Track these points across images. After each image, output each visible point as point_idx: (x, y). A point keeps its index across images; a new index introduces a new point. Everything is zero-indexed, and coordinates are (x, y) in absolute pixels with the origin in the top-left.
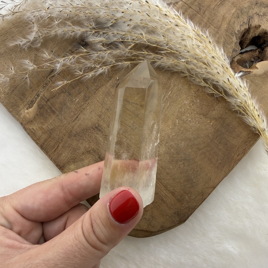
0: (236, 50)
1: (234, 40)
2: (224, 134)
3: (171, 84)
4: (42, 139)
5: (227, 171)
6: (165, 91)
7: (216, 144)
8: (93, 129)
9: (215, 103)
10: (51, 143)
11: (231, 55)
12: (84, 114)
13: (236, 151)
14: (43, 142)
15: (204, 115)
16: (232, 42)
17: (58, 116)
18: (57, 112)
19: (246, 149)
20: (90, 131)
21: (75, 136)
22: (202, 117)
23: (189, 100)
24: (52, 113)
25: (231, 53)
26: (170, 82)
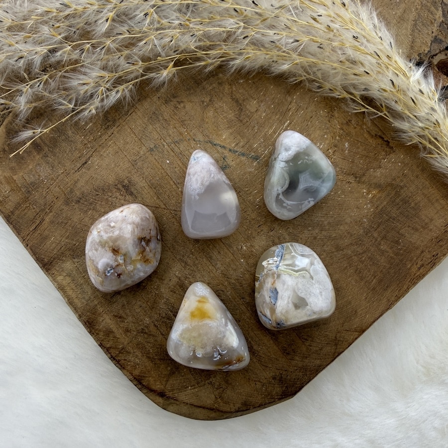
0: (441, 40)
1: (437, 17)
2: (394, 219)
3: (293, 104)
4: (10, 204)
5: (393, 299)
6: (278, 119)
7: (376, 240)
8: (118, 189)
9: (383, 153)
10: (29, 212)
11: (427, 50)
12: (101, 155)
13: (417, 259)
14: (12, 210)
15: (356, 178)
16: (433, 21)
17: (47, 156)
18: (46, 149)
19: (439, 255)
20: (110, 194)
21: (79, 202)
22: (351, 181)
23: (327, 142)
24: (35, 149)
25: (429, 44)
26: (289, 99)
